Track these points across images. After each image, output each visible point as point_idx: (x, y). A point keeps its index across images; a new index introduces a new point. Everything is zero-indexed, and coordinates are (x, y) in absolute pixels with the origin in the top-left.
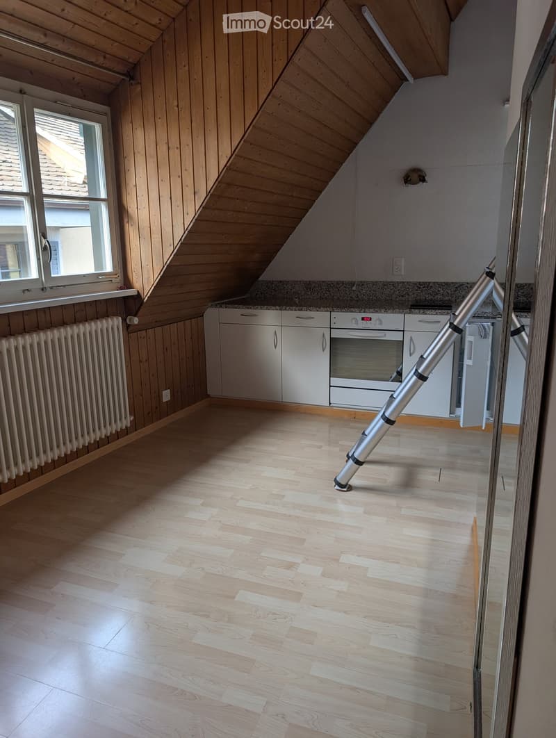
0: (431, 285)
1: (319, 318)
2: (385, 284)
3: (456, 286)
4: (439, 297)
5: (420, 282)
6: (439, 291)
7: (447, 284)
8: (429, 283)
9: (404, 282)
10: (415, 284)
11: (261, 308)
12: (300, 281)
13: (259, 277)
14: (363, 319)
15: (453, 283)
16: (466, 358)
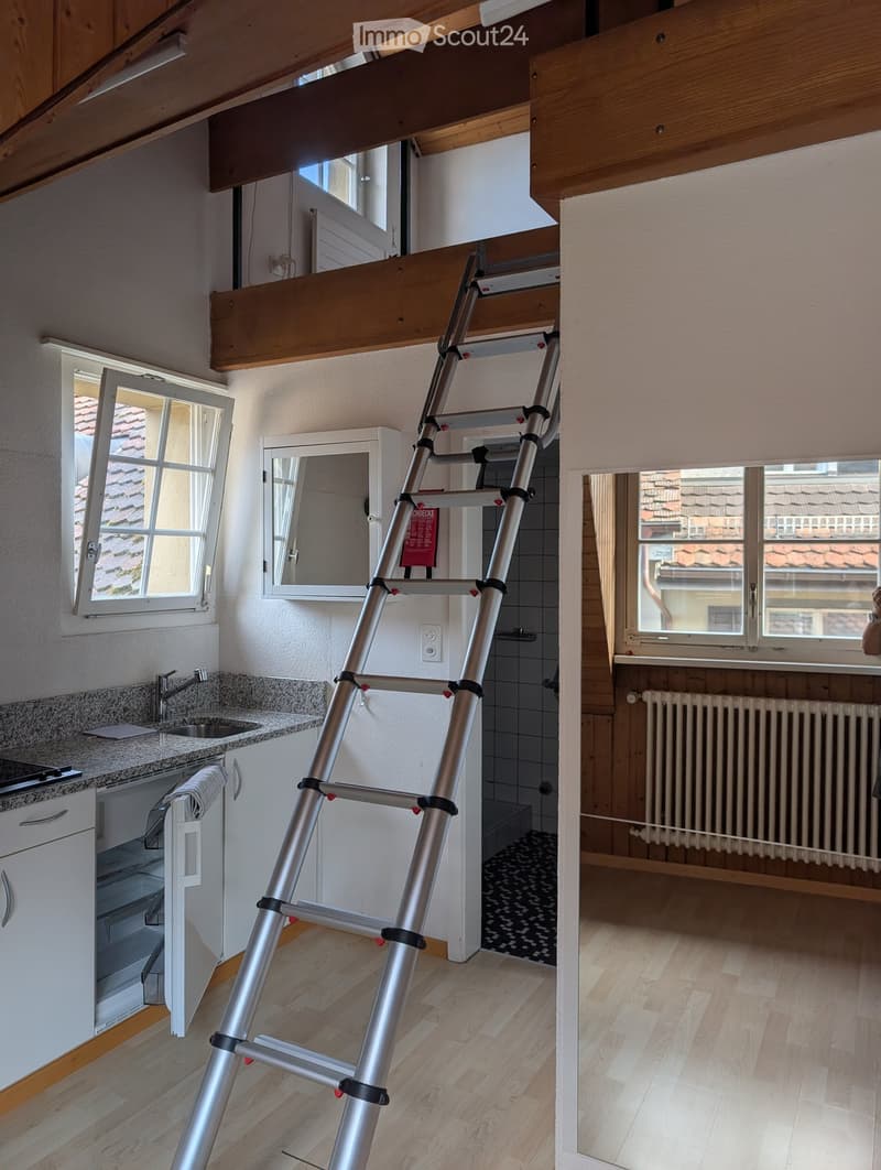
16: (183, 872)
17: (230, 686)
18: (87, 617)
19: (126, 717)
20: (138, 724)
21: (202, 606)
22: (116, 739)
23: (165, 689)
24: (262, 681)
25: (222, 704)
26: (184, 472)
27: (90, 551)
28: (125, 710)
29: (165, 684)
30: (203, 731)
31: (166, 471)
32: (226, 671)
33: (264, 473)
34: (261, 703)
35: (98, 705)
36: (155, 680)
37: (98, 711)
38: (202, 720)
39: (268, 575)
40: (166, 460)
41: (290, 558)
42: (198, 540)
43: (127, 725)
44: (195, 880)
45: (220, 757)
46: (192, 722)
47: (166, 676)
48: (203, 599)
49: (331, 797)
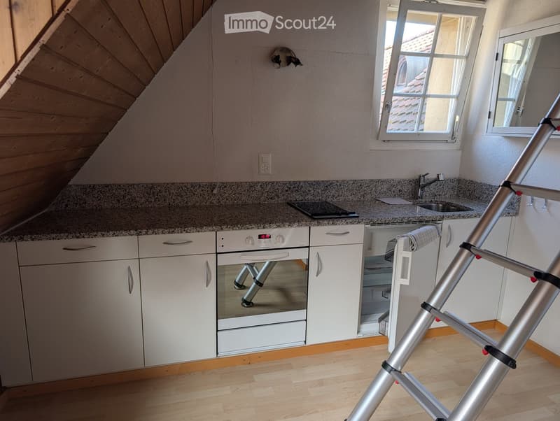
0: (301, 184)
1: (200, 241)
2: (252, 185)
3: (326, 185)
4: (310, 197)
5: (290, 182)
6: (309, 191)
7: (317, 182)
8: (300, 182)
9: (273, 183)
10: (285, 184)
11: (103, 235)
12: (138, 185)
13: (69, 181)
14: (260, 237)
15: (323, 181)
16: (400, 276)
17: (463, 186)
18: (384, 141)
19: (400, 194)
20: (406, 199)
21: (452, 139)
22: (389, 204)
23: (422, 183)
24: (482, 185)
25: (458, 196)
26: (449, 59)
27: (387, 106)
28: (400, 191)
29: (422, 180)
30: (440, 209)
31: (435, 59)
32: (463, 177)
33: (497, 54)
34: (479, 198)
35: (385, 186)
36: (417, 177)
37: (385, 190)
38: (441, 202)
39: (491, 120)
40: (436, 53)
41: (518, 112)
42: (454, 100)
43: (400, 199)
44: (406, 282)
45: (439, 222)
46: (437, 203)
47: (424, 176)
48: (453, 135)
49: (478, 257)
